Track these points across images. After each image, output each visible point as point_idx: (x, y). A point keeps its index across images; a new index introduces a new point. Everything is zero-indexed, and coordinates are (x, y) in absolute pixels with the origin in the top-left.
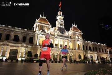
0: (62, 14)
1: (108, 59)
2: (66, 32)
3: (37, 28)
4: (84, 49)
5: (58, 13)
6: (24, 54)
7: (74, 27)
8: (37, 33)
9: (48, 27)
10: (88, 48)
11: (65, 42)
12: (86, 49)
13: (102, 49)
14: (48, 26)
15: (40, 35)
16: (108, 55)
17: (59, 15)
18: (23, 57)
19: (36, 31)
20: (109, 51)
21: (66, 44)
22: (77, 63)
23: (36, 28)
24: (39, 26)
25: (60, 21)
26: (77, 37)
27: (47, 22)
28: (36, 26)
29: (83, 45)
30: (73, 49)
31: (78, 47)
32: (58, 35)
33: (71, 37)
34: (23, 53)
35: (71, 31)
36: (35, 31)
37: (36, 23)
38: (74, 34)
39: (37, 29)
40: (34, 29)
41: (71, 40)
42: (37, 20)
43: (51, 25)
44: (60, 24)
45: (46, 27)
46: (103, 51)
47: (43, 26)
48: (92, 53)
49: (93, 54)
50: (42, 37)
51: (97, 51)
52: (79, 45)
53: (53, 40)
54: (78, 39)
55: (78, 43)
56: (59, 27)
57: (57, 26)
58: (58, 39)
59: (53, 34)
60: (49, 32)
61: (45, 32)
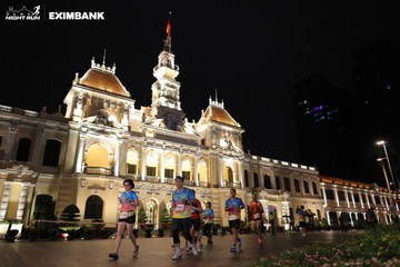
0: (173, 62)
1: (323, 216)
2: (187, 123)
3: (79, 106)
4: (247, 184)
5: (160, 57)
6: (21, 207)
7: (214, 108)
8: (78, 127)
9: (121, 105)
10: (262, 180)
11: (183, 159)
12: (253, 185)
13: (306, 185)
14: (119, 100)
15: (90, 135)
16: (324, 203)
17: (162, 65)
18: (16, 222)
19: (75, 119)
20: (327, 191)
21: (186, 166)
22: (223, 234)
23: (75, 106)
24: (84, 101)
25: (168, 85)
26: (223, 144)
27: (118, 88)
28: (76, 100)
29: (246, 171)
30: (209, 186)
31: (227, 178)
32: (158, 136)
33: (203, 141)
34: (16, 204)
35: (204, 122)
36: (71, 119)
37: (75, 88)
38: (216, 133)
39: (79, 111)
40: (64, 111)
41: (204, 152)
42: (80, 77)
43: (132, 97)
44: (167, 97)
45: (115, 103)
46: (307, 191)
47: (101, 101)
48: (274, 196)
49: (275, 200)
50: (96, 142)
51: (288, 189)
52: (230, 170)
53: (140, 152)
54: (229, 148)
55: (229, 162)
56: (160, 108)
57: (155, 102)
58: (158, 151)
59: (140, 130)
60: (125, 122)
61: (110, 124)
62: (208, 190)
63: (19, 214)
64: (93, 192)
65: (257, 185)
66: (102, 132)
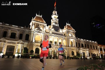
0: (56, 14)
1: (99, 55)
2: (60, 30)
3: (33, 26)
4: (77, 46)
5: (54, 12)
6: (20, 50)
7: (68, 26)
8: (33, 31)
9: (43, 25)
10: (81, 45)
11: (59, 39)
12: (78, 46)
13: (94, 47)
14: (43, 24)
15: (36, 33)
16: (99, 52)
17: (54, 14)
18: (19, 53)
20: (100, 48)
21: (60, 41)
22: (70, 59)
23: (32, 26)
24: (35, 24)
25: (55, 20)
26: (70, 35)
27: (43, 21)
28: (33, 24)
29: (76, 43)
31: (71, 44)
32: (53, 33)
33: (65, 34)
35: (65, 29)
36: (31, 29)
37: (32, 21)
38: (68, 32)
39: (33, 27)
40: (30, 27)
41: (65, 37)
42: (33, 18)
43: (46, 23)
44: (55, 23)
45: (42, 25)
46: (94, 48)
47: (39, 24)
48: (84, 49)
49: (85, 51)
50: (38, 34)
51: (88, 48)
52: (72, 42)
54: (72, 36)
55: (72, 40)
56: (53, 26)
57: (52, 24)
58: (53, 37)
59: (48, 32)
60: (44, 29)
61: (41, 30)
62: (66, 47)
63: (20, 52)
64: (37, 47)
65: (79, 46)
66: (39, 32)
